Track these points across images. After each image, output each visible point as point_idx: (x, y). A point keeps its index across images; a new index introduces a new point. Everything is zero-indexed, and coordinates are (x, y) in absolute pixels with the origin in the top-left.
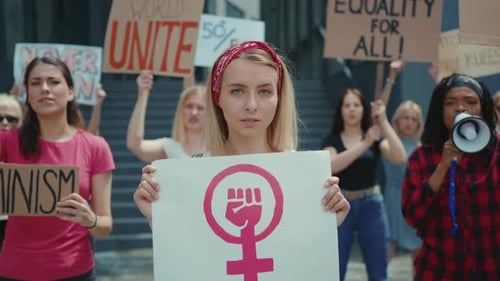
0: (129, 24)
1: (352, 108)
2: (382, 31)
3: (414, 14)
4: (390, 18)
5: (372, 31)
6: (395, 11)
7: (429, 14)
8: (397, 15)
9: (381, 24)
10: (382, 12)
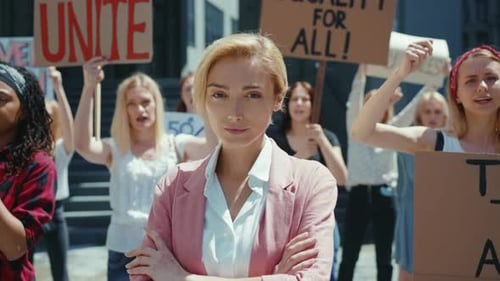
0: (61, 6)
1: (300, 102)
2: (326, 25)
3: (364, 4)
4: (336, 9)
5: (315, 23)
7: (381, 7)
8: (344, 5)
9: (325, 15)
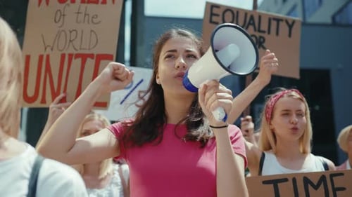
0: (41, 57)
3: (277, 34)
4: (258, 34)
6: (262, 29)
7: (290, 35)
8: (264, 32)
10: (251, 28)
